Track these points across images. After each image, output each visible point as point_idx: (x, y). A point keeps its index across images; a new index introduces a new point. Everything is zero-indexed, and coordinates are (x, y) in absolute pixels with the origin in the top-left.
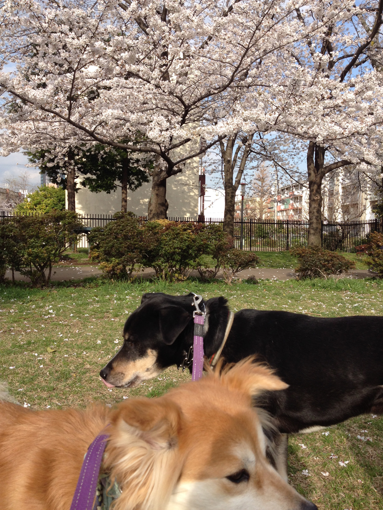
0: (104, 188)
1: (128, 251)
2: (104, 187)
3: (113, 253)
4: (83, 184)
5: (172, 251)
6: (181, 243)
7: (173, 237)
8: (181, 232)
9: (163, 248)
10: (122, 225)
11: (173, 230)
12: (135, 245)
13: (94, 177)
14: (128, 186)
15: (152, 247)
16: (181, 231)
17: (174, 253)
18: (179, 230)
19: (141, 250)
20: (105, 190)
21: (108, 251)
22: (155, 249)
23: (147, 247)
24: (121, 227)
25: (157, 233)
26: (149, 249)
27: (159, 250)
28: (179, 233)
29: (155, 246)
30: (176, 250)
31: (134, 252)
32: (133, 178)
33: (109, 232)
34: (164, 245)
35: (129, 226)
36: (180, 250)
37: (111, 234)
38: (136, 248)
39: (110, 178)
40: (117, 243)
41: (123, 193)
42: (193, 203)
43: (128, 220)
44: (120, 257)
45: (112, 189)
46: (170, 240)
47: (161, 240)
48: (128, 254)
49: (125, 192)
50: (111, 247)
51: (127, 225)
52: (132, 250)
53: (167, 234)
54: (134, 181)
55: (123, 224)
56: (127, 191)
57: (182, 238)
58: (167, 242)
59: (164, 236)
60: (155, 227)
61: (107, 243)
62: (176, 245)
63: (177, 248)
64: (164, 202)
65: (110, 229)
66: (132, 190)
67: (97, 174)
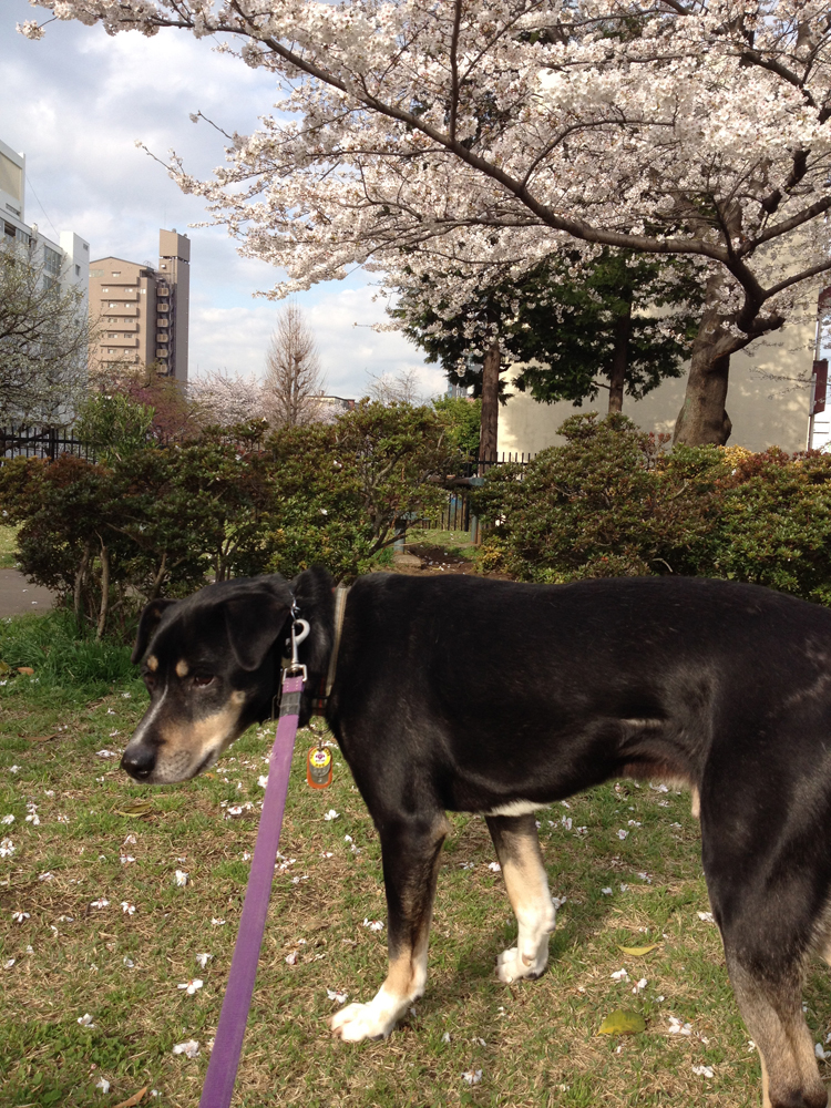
0: (566, 393)
1: (601, 548)
2: (567, 389)
3: (548, 554)
4: (520, 384)
5: (764, 553)
6: (804, 524)
7: (771, 501)
8: (803, 487)
9: (728, 541)
10: (585, 455)
11: (770, 478)
12: (626, 526)
13: (546, 366)
14: (626, 387)
15: (688, 536)
16: (801, 481)
17: (772, 561)
18: (793, 476)
19: (648, 546)
20: (568, 397)
21: (532, 544)
22: (698, 545)
23: (671, 535)
24: (580, 462)
25: (710, 487)
26: (677, 543)
27: (715, 548)
28: (794, 490)
29: (700, 533)
30: (783, 549)
31: (619, 552)
32: (639, 368)
33: (538, 482)
34: (735, 531)
35: (610, 460)
36: (798, 553)
37: (547, 486)
38: (628, 539)
39: (581, 367)
40: (563, 518)
41: (612, 403)
42: (795, 431)
43: (607, 442)
44: (567, 569)
45: (586, 394)
46: (757, 513)
47: (724, 514)
48: (599, 558)
49: (617, 399)
50: (543, 533)
51: (602, 458)
52: (615, 544)
53: (745, 492)
54: (641, 373)
55: (590, 453)
56: (621, 399)
57: (807, 509)
58: (744, 520)
59: (735, 499)
60: (705, 465)
61: (530, 519)
62: (781, 534)
63: (787, 543)
64: (720, 418)
65: (542, 471)
66: (636, 397)
67: (553, 359)
